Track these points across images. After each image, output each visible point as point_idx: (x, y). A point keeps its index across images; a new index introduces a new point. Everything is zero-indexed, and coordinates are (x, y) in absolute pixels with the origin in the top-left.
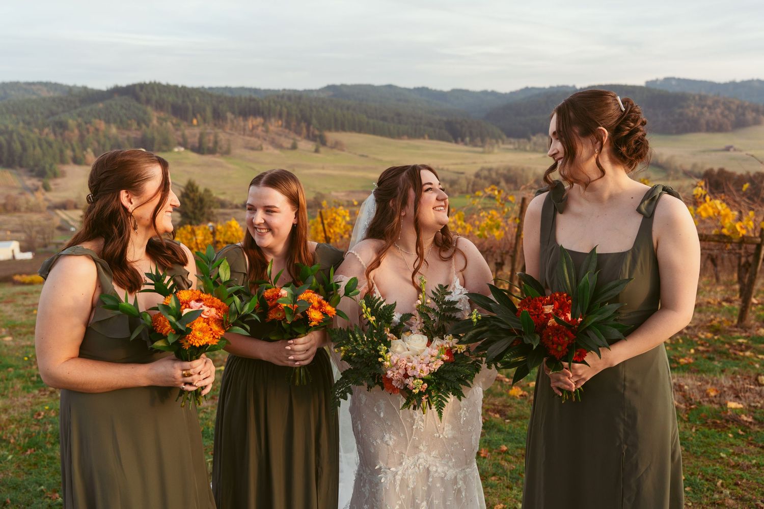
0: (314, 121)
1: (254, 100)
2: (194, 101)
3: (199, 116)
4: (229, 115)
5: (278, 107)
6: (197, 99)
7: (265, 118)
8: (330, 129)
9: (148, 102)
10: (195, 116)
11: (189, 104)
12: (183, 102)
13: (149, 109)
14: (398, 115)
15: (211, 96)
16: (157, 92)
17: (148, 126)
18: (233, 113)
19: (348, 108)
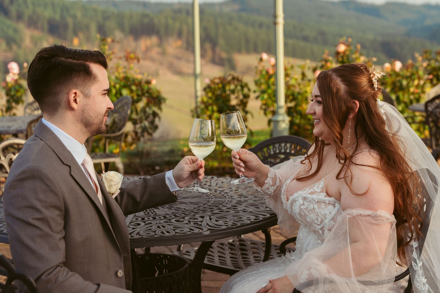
0: (221, 41)
1: (147, 16)
2: (75, 17)
3: (81, 35)
4: (118, 35)
5: (177, 25)
6: (79, 14)
7: (161, 39)
8: (239, 51)
9: (19, 17)
10: (76, 34)
11: (70, 21)
12: (62, 17)
13: (21, 26)
14: (323, 34)
15: (95, 10)
16: (30, 6)
17: (19, 46)
18: (123, 30)
19: (261, 25)
